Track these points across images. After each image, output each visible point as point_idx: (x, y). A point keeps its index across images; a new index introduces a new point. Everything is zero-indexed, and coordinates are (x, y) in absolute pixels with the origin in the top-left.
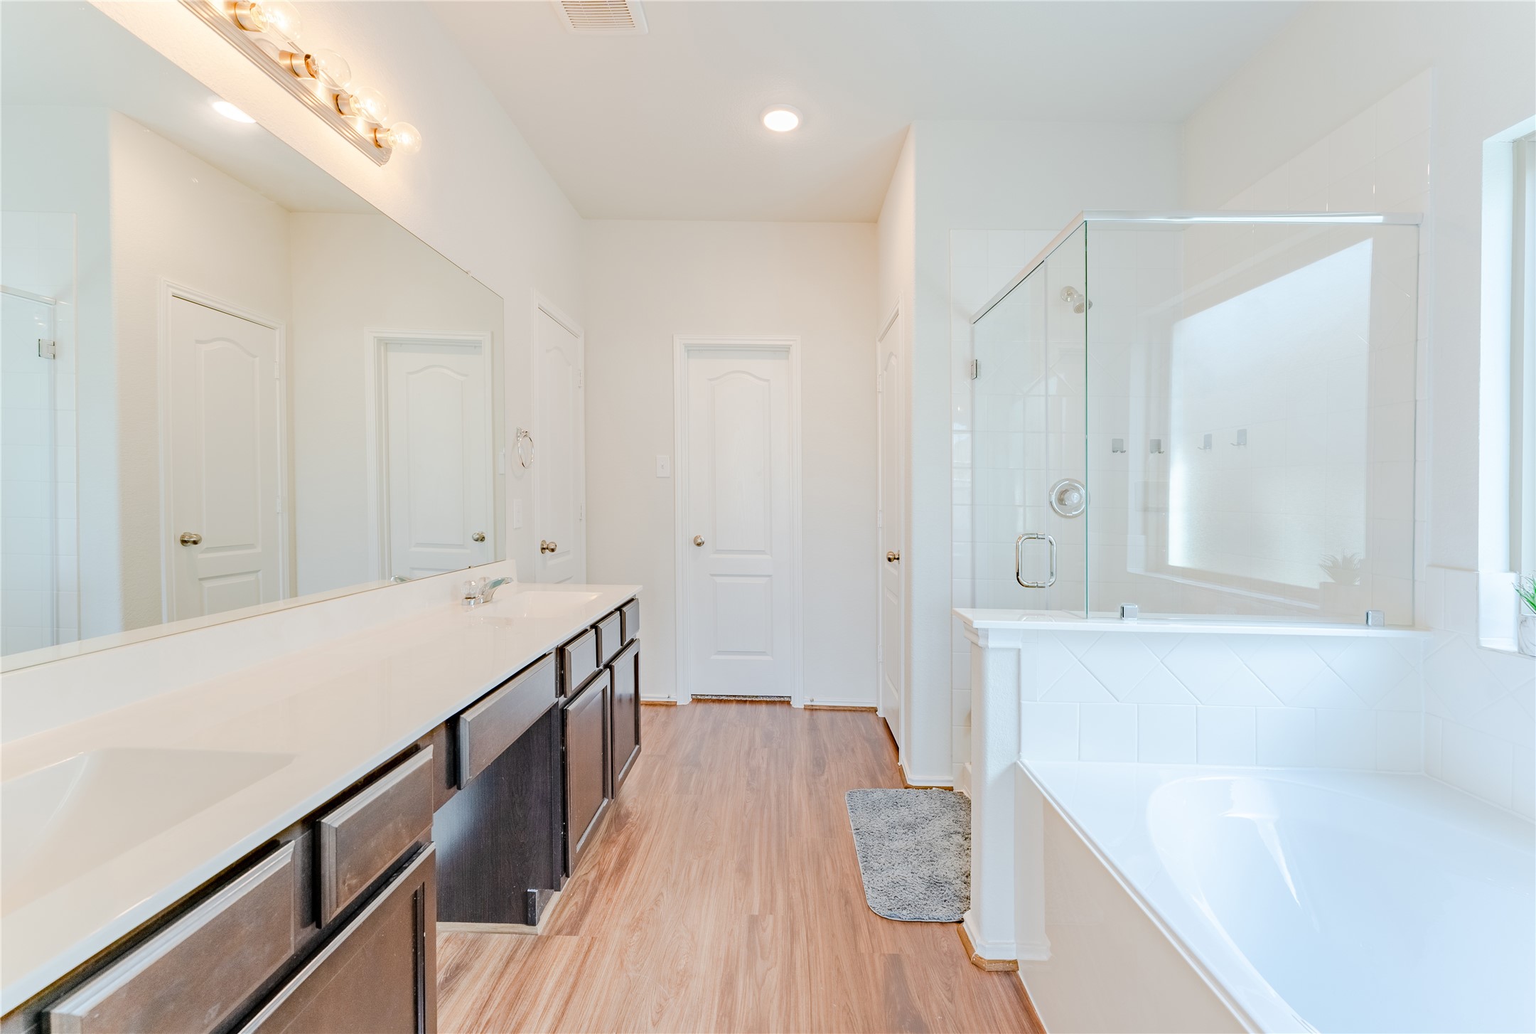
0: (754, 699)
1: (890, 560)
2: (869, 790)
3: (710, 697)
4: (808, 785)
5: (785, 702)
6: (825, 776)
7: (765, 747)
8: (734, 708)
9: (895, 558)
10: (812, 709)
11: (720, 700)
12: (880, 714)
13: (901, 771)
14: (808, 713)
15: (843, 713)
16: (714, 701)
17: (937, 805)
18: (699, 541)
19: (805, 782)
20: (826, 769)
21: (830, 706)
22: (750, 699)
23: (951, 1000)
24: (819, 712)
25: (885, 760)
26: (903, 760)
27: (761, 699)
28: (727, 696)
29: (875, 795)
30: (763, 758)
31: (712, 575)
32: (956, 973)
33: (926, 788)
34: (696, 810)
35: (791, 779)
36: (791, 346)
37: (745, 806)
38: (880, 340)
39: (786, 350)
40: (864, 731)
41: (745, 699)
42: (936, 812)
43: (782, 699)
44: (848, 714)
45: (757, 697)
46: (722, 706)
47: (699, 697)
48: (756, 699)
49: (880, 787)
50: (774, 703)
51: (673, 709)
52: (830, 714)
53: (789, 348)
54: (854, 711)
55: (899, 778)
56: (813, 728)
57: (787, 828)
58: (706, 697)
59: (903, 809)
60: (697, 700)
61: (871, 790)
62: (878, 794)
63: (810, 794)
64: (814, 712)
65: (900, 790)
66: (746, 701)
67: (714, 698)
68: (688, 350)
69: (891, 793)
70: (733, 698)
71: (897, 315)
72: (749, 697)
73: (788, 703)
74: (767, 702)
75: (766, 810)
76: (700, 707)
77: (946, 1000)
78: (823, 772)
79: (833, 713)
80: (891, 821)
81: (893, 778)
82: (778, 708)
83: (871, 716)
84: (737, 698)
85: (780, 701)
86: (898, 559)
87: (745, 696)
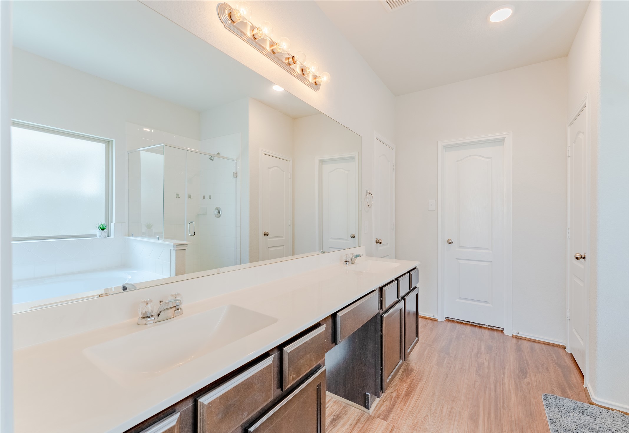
0: (480, 325)
1: (577, 258)
2: (560, 397)
3: (456, 320)
4: (515, 382)
5: (501, 331)
6: (527, 380)
7: (487, 353)
8: (469, 328)
9: (581, 258)
10: (518, 338)
11: (460, 322)
12: (568, 350)
13: (586, 391)
14: (515, 340)
15: (539, 345)
16: (457, 322)
17: (618, 423)
18: (450, 241)
19: (513, 379)
20: (528, 376)
21: (530, 339)
22: (478, 325)
24: (523, 341)
25: (573, 381)
26: (588, 384)
27: (485, 326)
28: (465, 321)
29: (565, 402)
30: (486, 359)
31: (457, 259)
33: (609, 409)
34: (447, 377)
35: (504, 375)
36: (506, 137)
37: (475, 383)
38: (570, 125)
39: (502, 141)
40: (556, 359)
41: (475, 325)
42: (618, 428)
43: (498, 329)
44: (543, 345)
46: (462, 326)
47: (450, 319)
48: (482, 326)
49: (569, 397)
50: (493, 330)
51: (435, 322)
52: (530, 343)
53: (505, 139)
54: (548, 345)
55: (584, 396)
56: (519, 349)
57: (501, 403)
58: (453, 320)
59: (588, 418)
60: (448, 320)
61: (562, 397)
62: (567, 402)
63: (517, 388)
64: (519, 340)
65: (585, 404)
66: (476, 326)
67: (457, 321)
68: (445, 148)
69: (577, 404)
70: (469, 323)
71: (584, 107)
72: (478, 324)
73: (502, 332)
74: (488, 329)
75: (487, 389)
76: (450, 324)
78: (526, 377)
79: (532, 343)
80: (578, 422)
81: (579, 394)
82: (495, 333)
83: (561, 351)
84: (470, 323)
85: (497, 330)
86: (584, 258)
87: (476, 323)
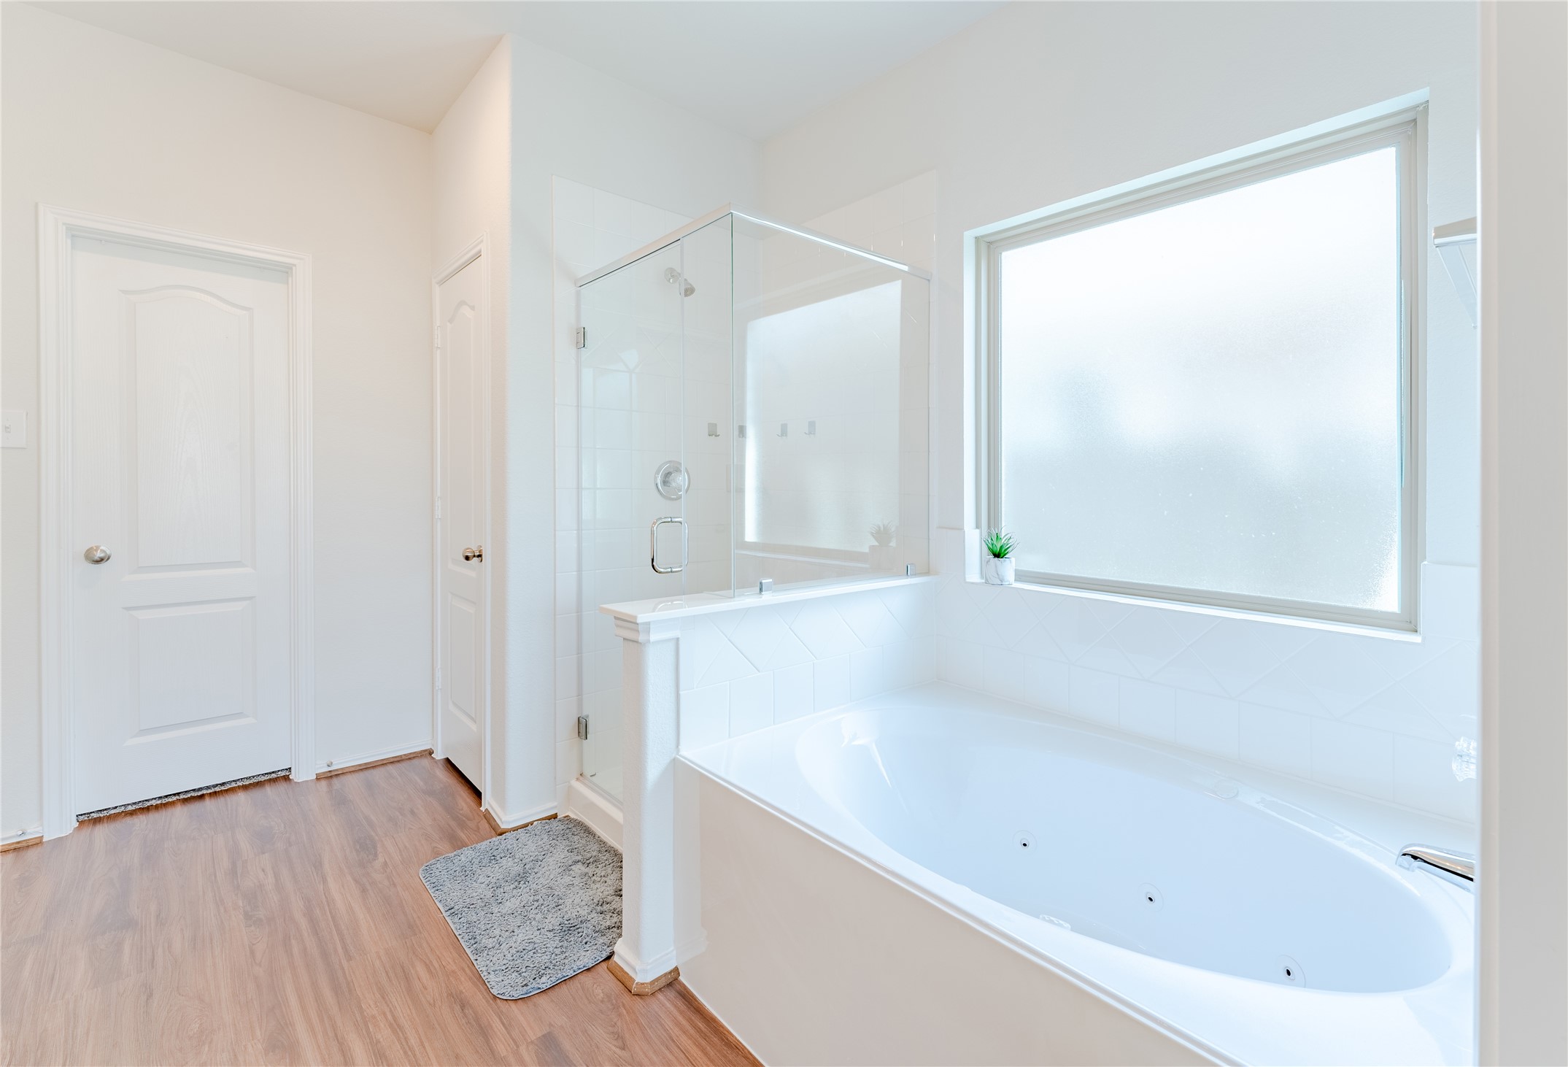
0: (217, 789)
1: (467, 558)
2: (453, 855)
3: (123, 809)
4: (356, 881)
5: (282, 778)
6: (381, 859)
7: (263, 853)
8: (180, 812)
9: (474, 556)
10: (330, 776)
11: (144, 809)
12: (439, 755)
13: (488, 817)
14: (324, 783)
15: (382, 770)
16: (132, 813)
17: (544, 840)
18: (99, 555)
19: (349, 878)
20: (379, 850)
21: (360, 765)
22: (209, 791)
23: (623, 1048)
24: (343, 778)
25: (462, 809)
26: (488, 801)
27: (233, 785)
28: (160, 798)
29: (463, 858)
30: (263, 870)
31: (128, 609)
32: (620, 1015)
33: (526, 826)
34: (150, 996)
35: (324, 880)
37: (252, 953)
38: (442, 282)
39: (284, 272)
40: (421, 784)
41: (200, 793)
42: (546, 849)
43: (274, 776)
44: (390, 767)
45: (223, 784)
46: (153, 816)
47: (95, 815)
48: (223, 788)
49: (466, 845)
50: (259, 784)
51: (32, 854)
52: (361, 775)
53: (291, 269)
54: (398, 761)
55: (487, 825)
56: (341, 802)
57: (340, 950)
58: (113, 812)
59: (504, 861)
60: (90, 820)
61: (455, 853)
62: (467, 854)
63: (364, 891)
64: (335, 781)
65: (494, 839)
66: (202, 797)
67: (130, 808)
69: (483, 847)
70: (174, 798)
72: (208, 788)
73: (286, 778)
74: (245, 787)
75: (293, 942)
76: (101, 831)
77: (618, 1051)
78: (376, 855)
79: (367, 773)
80: (494, 881)
81: (478, 828)
82: (269, 790)
83: (425, 762)
84: (182, 797)
85: (270, 780)
86: (480, 556)
87: (200, 789)
